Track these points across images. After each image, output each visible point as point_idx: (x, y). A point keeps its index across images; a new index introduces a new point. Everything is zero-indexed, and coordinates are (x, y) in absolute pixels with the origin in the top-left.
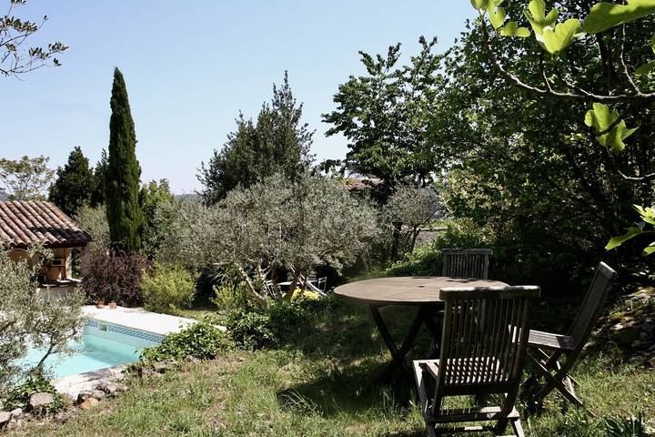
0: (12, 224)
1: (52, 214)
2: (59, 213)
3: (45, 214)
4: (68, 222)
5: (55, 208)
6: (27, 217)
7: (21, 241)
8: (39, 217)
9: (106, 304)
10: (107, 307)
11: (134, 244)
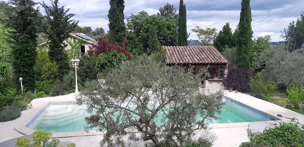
0: (199, 55)
1: (214, 51)
2: (217, 51)
3: (211, 51)
4: (220, 55)
5: (215, 49)
6: (204, 52)
7: (201, 62)
8: (209, 52)
9: (233, 90)
10: (234, 91)
11: (248, 65)
